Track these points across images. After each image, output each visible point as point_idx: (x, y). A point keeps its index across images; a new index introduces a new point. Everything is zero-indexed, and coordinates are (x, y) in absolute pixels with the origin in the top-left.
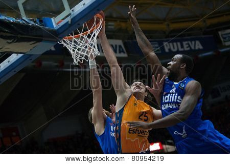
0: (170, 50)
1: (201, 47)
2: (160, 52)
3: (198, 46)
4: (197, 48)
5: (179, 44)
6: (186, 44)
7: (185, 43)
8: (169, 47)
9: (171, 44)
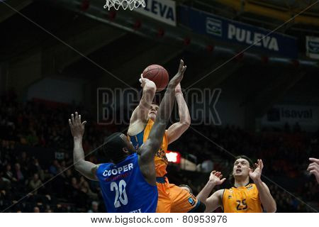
0: (234, 37)
1: (276, 48)
2: (220, 35)
3: (274, 45)
4: (270, 47)
5: (249, 33)
6: (259, 37)
7: (257, 35)
8: (234, 33)
9: (238, 30)
